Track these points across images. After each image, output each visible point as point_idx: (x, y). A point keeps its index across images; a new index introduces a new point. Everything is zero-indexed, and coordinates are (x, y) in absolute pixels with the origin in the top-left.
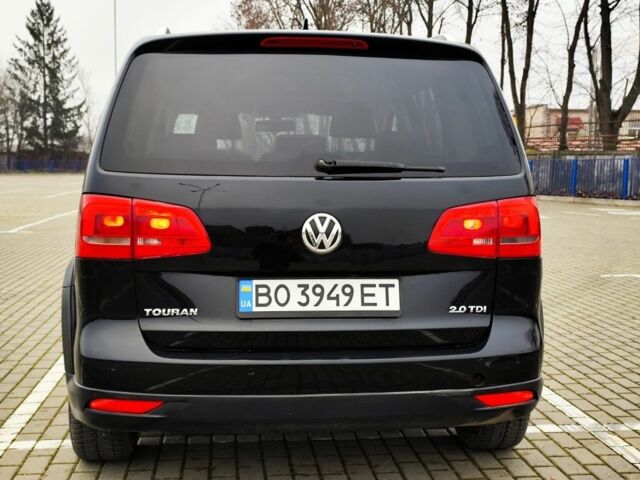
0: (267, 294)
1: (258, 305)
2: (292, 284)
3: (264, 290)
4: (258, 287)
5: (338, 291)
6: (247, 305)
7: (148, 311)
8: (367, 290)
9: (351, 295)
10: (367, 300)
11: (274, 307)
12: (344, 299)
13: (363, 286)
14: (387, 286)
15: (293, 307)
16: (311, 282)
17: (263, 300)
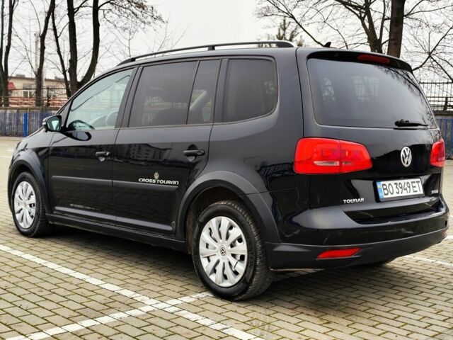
0: (386, 189)
1: (385, 195)
2: (392, 182)
3: (385, 187)
4: (383, 185)
5: (406, 186)
6: (382, 195)
7: (345, 201)
8: (414, 185)
9: (409, 187)
10: (415, 189)
11: (390, 196)
12: (408, 189)
13: (412, 182)
14: (418, 182)
15: (395, 195)
16: (398, 182)
17: (386, 192)
